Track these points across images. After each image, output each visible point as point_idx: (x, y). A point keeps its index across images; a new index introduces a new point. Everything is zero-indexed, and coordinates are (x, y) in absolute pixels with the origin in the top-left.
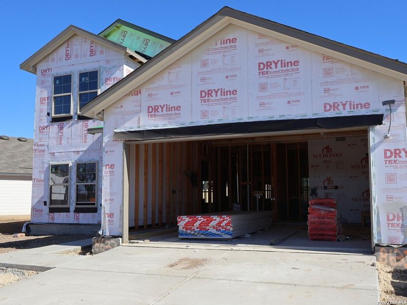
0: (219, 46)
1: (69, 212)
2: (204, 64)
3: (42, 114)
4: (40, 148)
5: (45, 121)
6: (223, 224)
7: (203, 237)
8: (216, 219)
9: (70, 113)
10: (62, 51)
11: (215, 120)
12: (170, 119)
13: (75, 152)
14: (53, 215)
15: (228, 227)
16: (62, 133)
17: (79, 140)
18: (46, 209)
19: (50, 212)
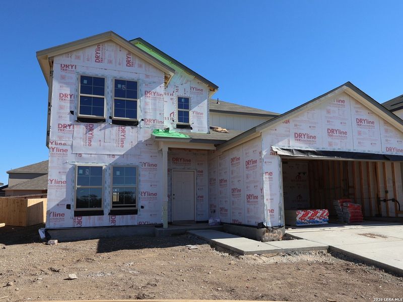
0: (336, 103)
1: (103, 215)
2: (328, 112)
3: (62, 111)
4: (61, 147)
5: (67, 119)
6: (325, 214)
8: (320, 212)
9: (103, 116)
10: (91, 52)
11: (337, 148)
12: (310, 144)
13: (110, 155)
14: (79, 218)
15: (326, 217)
16: (91, 134)
17: (115, 145)
18: (71, 213)
19: (75, 216)
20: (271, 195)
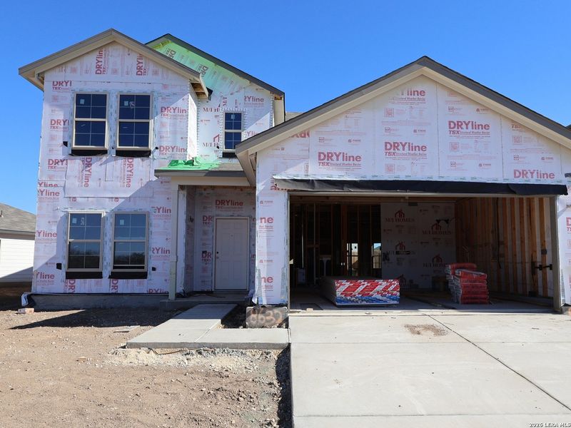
0: (405, 96)
1: (102, 278)
2: (389, 113)
3: (54, 142)
4: (51, 189)
5: (60, 153)
6: (391, 288)
7: (364, 303)
8: (382, 284)
9: (104, 145)
10: (91, 61)
11: (403, 176)
12: (347, 169)
13: (112, 198)
14: (72, 282)
15: (395, 292)
16: (89, 171)
17: (119, 184)
18: (61, 274)
19: (67, 278)
20: (269, 254)
